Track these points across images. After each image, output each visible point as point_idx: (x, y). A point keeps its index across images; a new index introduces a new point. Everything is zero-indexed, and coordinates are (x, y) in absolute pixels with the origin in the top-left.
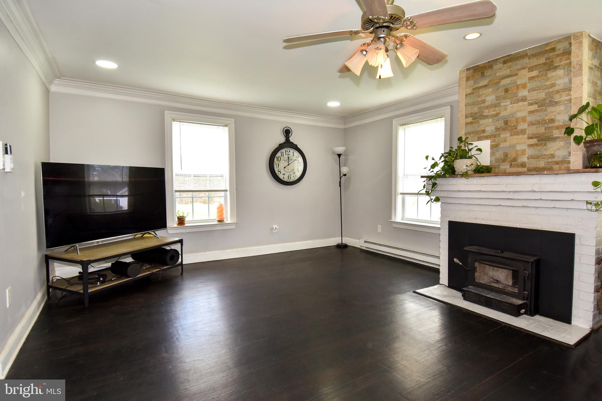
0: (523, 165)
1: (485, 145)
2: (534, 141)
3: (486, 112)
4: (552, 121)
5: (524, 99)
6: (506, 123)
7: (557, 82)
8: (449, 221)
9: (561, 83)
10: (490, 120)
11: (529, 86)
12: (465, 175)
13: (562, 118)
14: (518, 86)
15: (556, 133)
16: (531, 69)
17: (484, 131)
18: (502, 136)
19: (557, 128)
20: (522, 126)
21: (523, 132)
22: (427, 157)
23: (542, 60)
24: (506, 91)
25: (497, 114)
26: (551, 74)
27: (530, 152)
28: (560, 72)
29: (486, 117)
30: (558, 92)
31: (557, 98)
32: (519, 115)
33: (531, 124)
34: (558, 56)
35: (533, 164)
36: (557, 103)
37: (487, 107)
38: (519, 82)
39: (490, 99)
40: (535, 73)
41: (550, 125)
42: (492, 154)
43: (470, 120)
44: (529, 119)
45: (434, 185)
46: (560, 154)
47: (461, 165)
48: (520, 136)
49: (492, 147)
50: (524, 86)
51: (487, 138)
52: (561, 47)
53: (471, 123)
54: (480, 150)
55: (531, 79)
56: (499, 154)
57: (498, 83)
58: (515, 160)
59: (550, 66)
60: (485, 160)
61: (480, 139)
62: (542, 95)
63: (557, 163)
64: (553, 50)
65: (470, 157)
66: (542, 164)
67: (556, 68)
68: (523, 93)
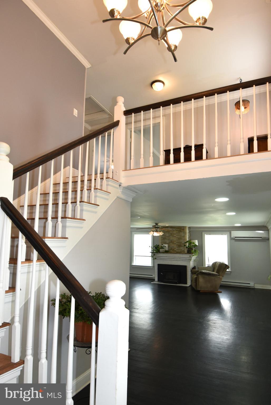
0: (175, 251)
1: (167, 245)
2: (178, 246)
3: (167, 238)
4: (181, 242)
5: (175, 237)
6: (171, 241)
7: (182, 235)
8: (158, 264)
9: (183, 235)
10: (167, 240)
11: (176, 234)
12: (163, 253)
13: (183, 242)
14: (174, 234)
15: (182, 245)
16: (177, 231)
17: (166, 242)
18: (171, 244)
19: (182, 244)
20: (175, 242)
21: (175, 244)
22: (150, 247)
23: (179, 230)
24: (171, 234)
25: (169, 239)
26: (181, 233)
27: (177, 248)
28: (183, 233)
29: (166, 239)
30: (182, 237)
31: (182, 238)
32: (174, 240)
33: (177, 242)
34: (182, 230)
35: (178, 251)
36: (182, 239)
37: (167, 237)
38: (174, 233)
39: (167, 235)
40: (177, 232)
41: (181, 243)
42: (168, 248)
43: (162, 239)
44: (177, 241)
45: (154, 255)
46: (183, 249)
47: (161, 250)
48: (175, 245)
49: (168, 246)
50: (175, 234)
51: (167, 244)
52: (183, 228)
53: (163, 240)
54: (166, 247)
55: (177, 233)
56: (170, 248)
57: (169, 232)
58: (174, 250)
59: (180, 231)
60: (167, 249)
61: (165, 244)
62: (179, 237)
63: (182, 251)
64: (181, 228)
65: (164, 249)
66: (179, 251)
67: (182, 232)
68: (175, 235)
